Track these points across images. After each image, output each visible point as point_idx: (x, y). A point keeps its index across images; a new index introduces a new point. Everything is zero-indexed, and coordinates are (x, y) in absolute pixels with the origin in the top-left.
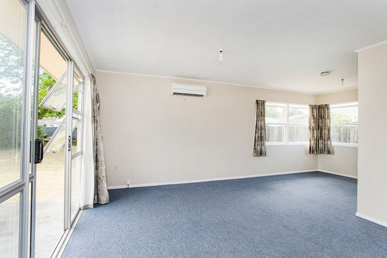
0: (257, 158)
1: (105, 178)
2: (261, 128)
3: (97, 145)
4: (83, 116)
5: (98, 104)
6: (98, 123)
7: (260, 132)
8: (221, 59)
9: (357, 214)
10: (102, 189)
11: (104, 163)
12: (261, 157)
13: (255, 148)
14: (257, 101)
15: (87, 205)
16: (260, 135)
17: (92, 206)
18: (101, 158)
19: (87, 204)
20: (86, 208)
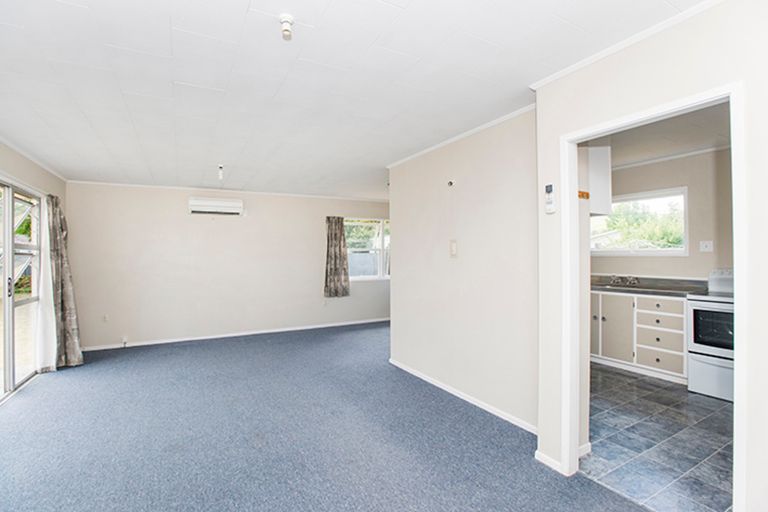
0: (331, 299)
1: (76, 331)
2: (336, 256)
3: (62, 287)
4: (40, 250)
5: (65, 233)
6: (65, 259)
7: (333, 262)
8: (221, 177)
9: (391, 361)
10: (71, 346)
11: (73, 311)
12: (336, 298)
13: (326, 286)
14: (328, 218)
15: (47, 368)
16: (333, 267)
17: (55, 369)
18: (70, 304)
19: (48, 365)
20: (45, 371)
